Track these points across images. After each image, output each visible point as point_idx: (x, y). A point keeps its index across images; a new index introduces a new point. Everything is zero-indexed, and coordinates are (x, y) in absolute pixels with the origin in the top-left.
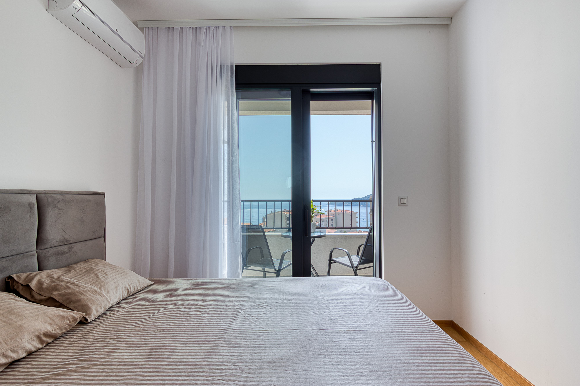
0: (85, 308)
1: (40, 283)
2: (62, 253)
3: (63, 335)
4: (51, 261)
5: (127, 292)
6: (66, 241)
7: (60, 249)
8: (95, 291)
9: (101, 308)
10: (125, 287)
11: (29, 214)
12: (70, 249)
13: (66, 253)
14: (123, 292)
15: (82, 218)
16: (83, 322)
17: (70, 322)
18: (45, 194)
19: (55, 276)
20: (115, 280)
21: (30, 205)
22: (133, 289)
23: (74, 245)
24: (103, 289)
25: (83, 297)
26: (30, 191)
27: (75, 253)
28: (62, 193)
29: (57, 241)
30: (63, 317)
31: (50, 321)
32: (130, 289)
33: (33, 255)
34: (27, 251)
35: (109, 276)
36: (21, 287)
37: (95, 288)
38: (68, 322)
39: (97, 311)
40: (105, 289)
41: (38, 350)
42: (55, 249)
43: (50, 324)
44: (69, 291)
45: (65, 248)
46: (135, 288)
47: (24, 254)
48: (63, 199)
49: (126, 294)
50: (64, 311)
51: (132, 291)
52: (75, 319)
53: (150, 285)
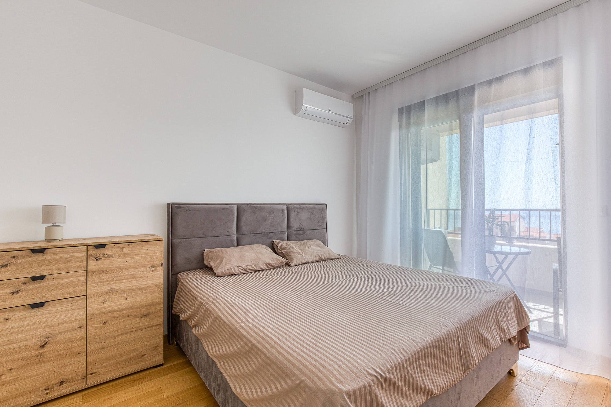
0: (292, 259)
1: (282, 245)
2: (300, 234)
3: (278, 267)
4: (294, 237)
5: (319, 258)
6: (302, 228)
7: (299, 232)
8: (300, 253)
9: (299, 261)
10: (318, 255)
11: (282, 214)
12: (304, 233)
13: (302, 234)
14: (316, 257)
15: (311, 217)
16: (288, 264)
17: (280, 262)
18: (291, 205)
19: (289, 244)
20: (313, 250)
21: (283, 210)
22: (324, 257)
23: (307, 231)
24: (303, 253)
25: (293, 254)
26: (283, 204)
27: (307, 235)
28: (300, 204)
29: (296, 228)
30: (278, 260)
31: (272, 260)
32: (322, 257)
33: (285, 233)
34: (282, 231)
35: (312, 248)
36: (275, 246)
37: (300, 252)
38: (279, 262)
39: (296, 262)
40: (305, 253)
41: (266, 270)
42: (296, 232)
43: (272, 261)
44: (289, 251)
45: (301, 232)
46: (325, 257)
47: (281, 233)
48: (299, 208)
49: (318, 259)
50: (280, 258)
51: (323, 258)
52: (283, 262)
53: (338, 258)
